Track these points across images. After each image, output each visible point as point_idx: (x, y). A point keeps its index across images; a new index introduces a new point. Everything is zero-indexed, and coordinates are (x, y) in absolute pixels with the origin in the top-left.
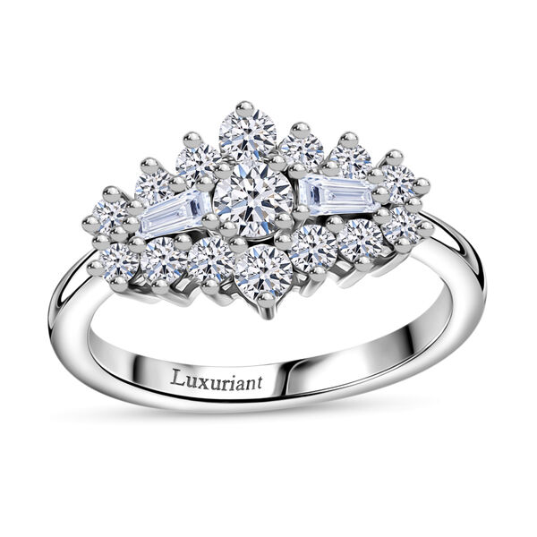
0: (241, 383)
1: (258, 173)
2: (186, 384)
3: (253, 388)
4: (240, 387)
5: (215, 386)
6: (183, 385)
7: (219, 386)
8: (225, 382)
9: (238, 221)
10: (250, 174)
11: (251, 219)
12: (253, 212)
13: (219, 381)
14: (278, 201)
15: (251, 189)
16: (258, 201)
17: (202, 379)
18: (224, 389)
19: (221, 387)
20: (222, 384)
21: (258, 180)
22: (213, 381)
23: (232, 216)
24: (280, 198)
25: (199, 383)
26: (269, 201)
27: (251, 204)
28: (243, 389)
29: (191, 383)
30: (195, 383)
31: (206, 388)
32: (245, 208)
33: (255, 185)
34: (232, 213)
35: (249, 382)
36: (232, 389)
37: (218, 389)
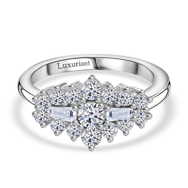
0: (82, 63)
1: (93, 106)
2: (63, 68)
3: (87, 65)
4: (82, 65)
6: (62, 68)
7: (75, 65)
8: (77, 63)
9: (86, 123)
10: (90, 106)
11: (91, 122)
12: (91, 120)
13: (74, 63)
14: (100, 116)
15: (91, 112)
16: (93, 116)
17: (68, 64)
18: (77, 66)
19: (76, 65)
21: (93, 109)
22: (72, 64)
23: (84, 121)
24: (101, 115)
25: (67, 66)
26: (97, 116)
27: (91, 117)
28: (83, 65)
30: (66, 66)
31: (70, 67)
32: (88, 118)
33: (92, 110)
34: (84, 120)
35: (85, 63)
36: (80, 66)
37: (75, 66)
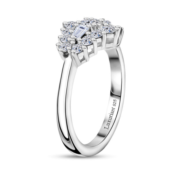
5: (111, 119)
20: (110, 117)
29: (109, 124)
